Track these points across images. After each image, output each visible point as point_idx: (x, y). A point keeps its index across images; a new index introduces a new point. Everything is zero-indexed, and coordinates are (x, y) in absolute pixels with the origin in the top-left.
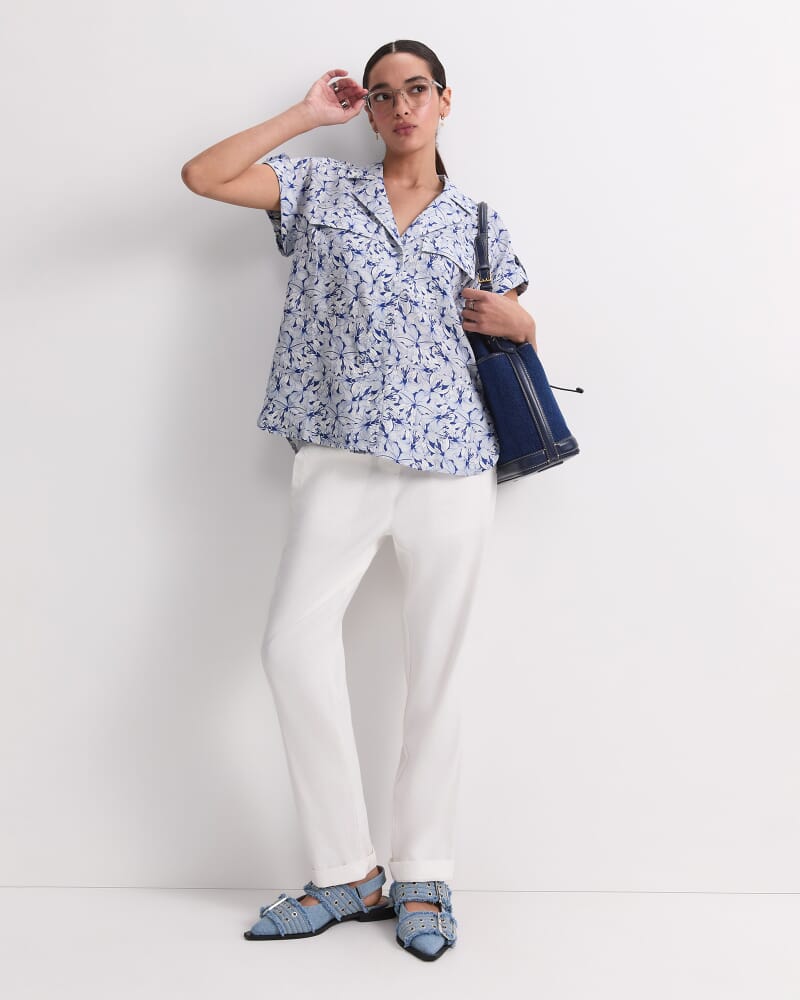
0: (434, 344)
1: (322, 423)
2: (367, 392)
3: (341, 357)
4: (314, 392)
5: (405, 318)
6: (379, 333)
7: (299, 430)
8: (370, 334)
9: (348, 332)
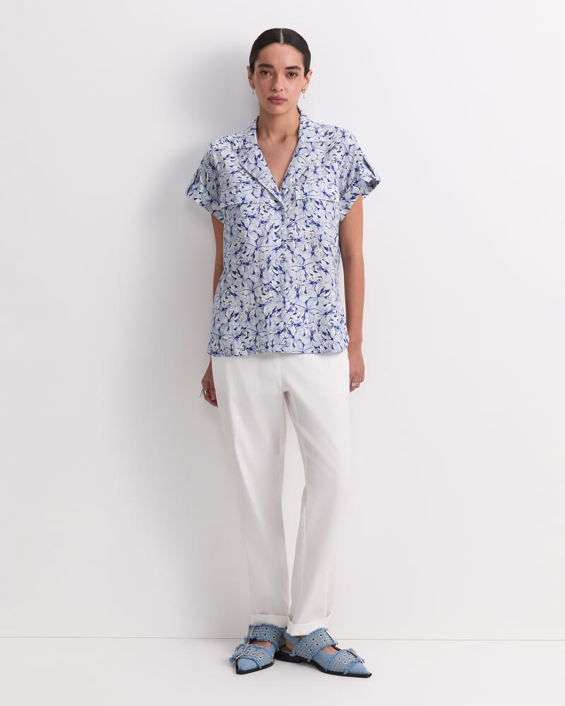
0: (315, 264)
1: (246, 341)
2: (274, 311)
3: (253, 292)
4: (236, 321)
5: (292, 252)
6: (276, 269)
7: (232, 350)
8: (270, 271)
9: (254, 273)
